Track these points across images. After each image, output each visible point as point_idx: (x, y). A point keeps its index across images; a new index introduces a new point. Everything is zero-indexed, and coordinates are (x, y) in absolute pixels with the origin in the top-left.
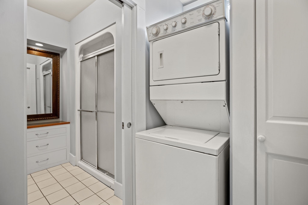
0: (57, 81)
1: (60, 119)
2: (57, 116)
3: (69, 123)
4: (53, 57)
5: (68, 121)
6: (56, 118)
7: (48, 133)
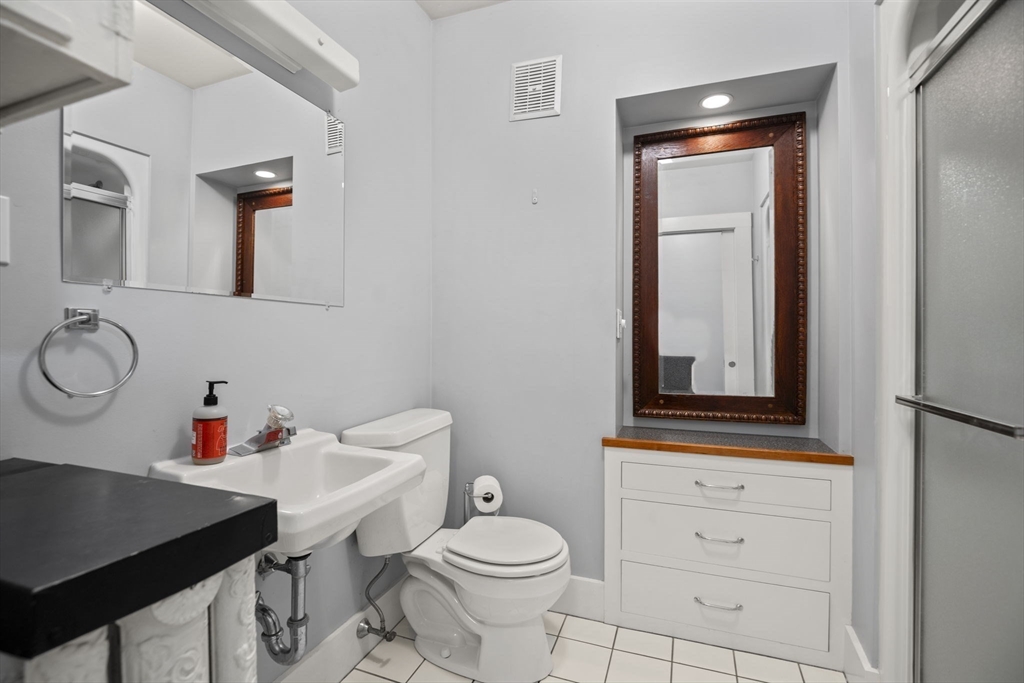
0: (797, 247)
1: (812, 431)
2: (797, 414)
3: (848, 461)
4: (774, 137)
5: (841, 451)
6: (787, 423)
7: (743, 487)
